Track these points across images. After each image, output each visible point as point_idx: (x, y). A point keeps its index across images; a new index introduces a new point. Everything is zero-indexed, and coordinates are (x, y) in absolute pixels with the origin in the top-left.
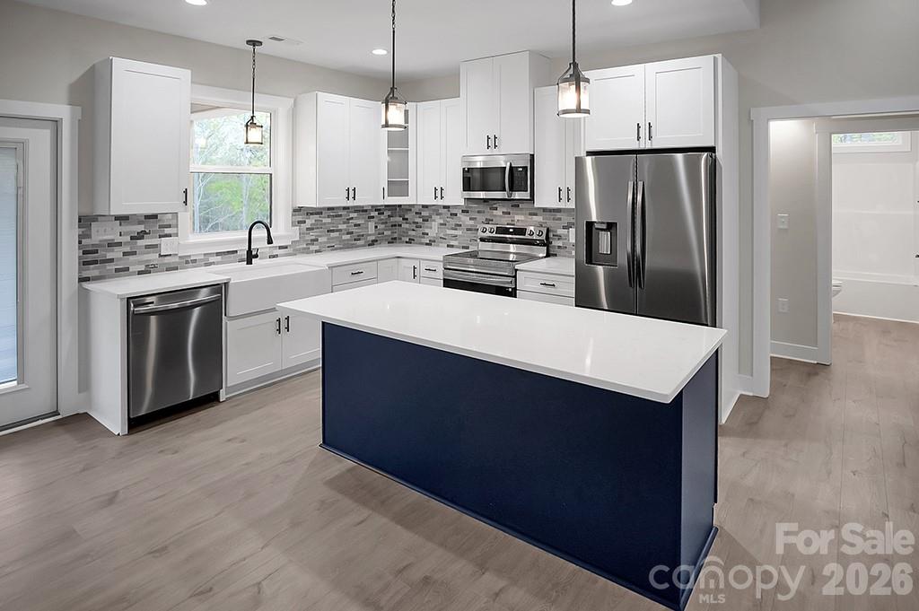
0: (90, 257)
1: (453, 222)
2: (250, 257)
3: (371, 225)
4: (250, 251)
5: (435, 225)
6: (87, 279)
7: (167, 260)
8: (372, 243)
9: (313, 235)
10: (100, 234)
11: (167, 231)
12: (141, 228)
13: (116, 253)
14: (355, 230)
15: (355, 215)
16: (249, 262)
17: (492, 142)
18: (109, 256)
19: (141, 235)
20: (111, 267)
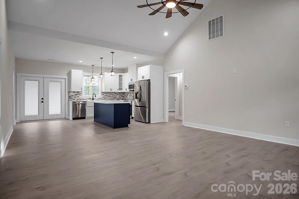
0: (69, 97)
1: (131, 95)
2: (93, 99)
3: (118, 96)
4: (93, 98)
5: (129, 96)
6: (69, 100)
7: (81, 99)
8: (118, 99)
9: (105, 97)
10: (71, 94)
11: (80, 94)
12: (76, 94)
13: (73, 97)
14: (114, 97)
15: (114, 94)
16: (93, 100)
17: (131, 80)
18: (72, 97)
19: (76, 95)
20: (72, 99)
